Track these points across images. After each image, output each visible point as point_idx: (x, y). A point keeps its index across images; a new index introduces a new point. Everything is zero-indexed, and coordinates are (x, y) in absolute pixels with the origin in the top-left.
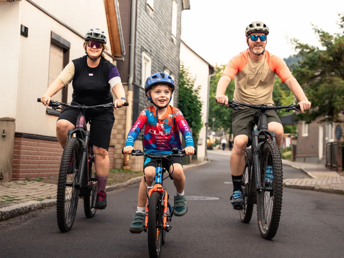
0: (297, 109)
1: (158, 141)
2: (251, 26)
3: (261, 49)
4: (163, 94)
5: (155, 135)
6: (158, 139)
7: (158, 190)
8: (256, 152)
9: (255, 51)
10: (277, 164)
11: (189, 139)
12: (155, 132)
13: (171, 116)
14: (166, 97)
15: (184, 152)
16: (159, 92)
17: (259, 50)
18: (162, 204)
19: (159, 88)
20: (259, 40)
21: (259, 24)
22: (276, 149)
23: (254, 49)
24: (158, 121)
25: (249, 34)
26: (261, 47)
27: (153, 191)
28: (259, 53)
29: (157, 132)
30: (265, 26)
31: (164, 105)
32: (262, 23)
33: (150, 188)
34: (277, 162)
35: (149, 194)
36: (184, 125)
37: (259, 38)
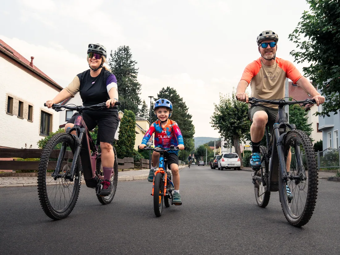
0: (313, 102)
1: (164, 142)
2: (261, 35)
3: (271, 55)
4: (163, 113)
5: (161, 139)
6: (163, 141)
7: (161, 172)
8: (279, 143)
9: (266, 57)
10: (310, 151)
11: (180, 140)
12: (161, 136)
13: (171, 126)
14: (165, 115)
15: (178, 148)
16: (160, 112)
17: (270, 56)
18: (164, 180)
19: (160, 110)
20: (269, 47)
21: (268, 32)
22: (306, 136)
23: (265, 55)
24: (163, 129)
25: (260, 42)
26: (271, 53)
27: (158, 172)
28: (270, 58)
29: (163, 137)
30: (274, 33)
31: (165, 120)
32: (271, 31)
33: (156, 171)
34: (310, 149)
35: (155, 174)
36: (178, 131)
37: (269, 45)
